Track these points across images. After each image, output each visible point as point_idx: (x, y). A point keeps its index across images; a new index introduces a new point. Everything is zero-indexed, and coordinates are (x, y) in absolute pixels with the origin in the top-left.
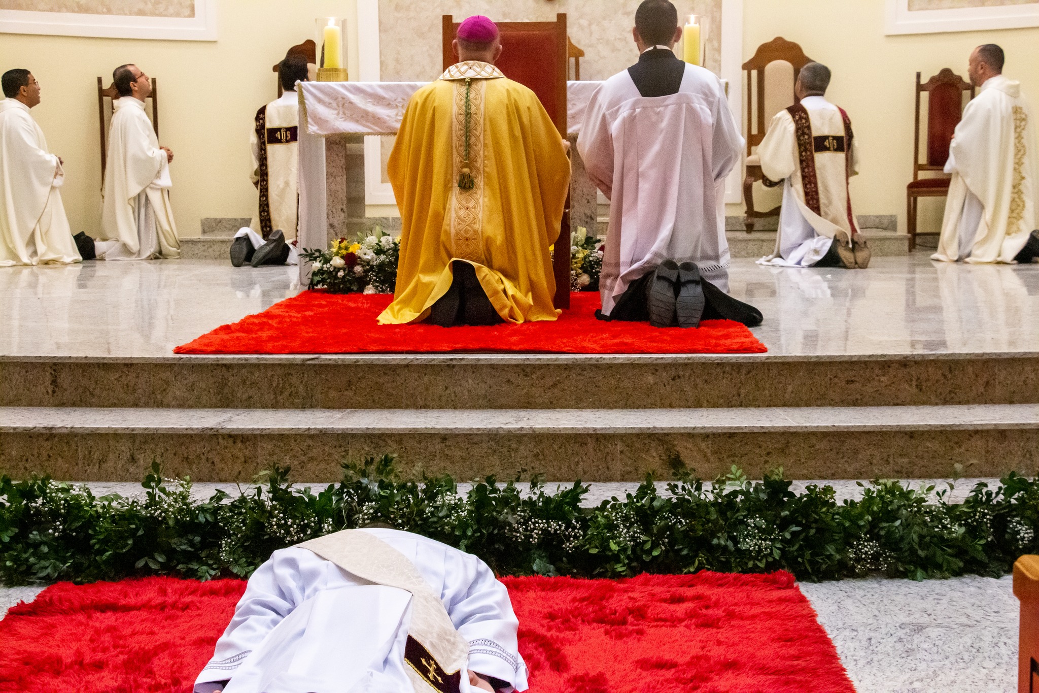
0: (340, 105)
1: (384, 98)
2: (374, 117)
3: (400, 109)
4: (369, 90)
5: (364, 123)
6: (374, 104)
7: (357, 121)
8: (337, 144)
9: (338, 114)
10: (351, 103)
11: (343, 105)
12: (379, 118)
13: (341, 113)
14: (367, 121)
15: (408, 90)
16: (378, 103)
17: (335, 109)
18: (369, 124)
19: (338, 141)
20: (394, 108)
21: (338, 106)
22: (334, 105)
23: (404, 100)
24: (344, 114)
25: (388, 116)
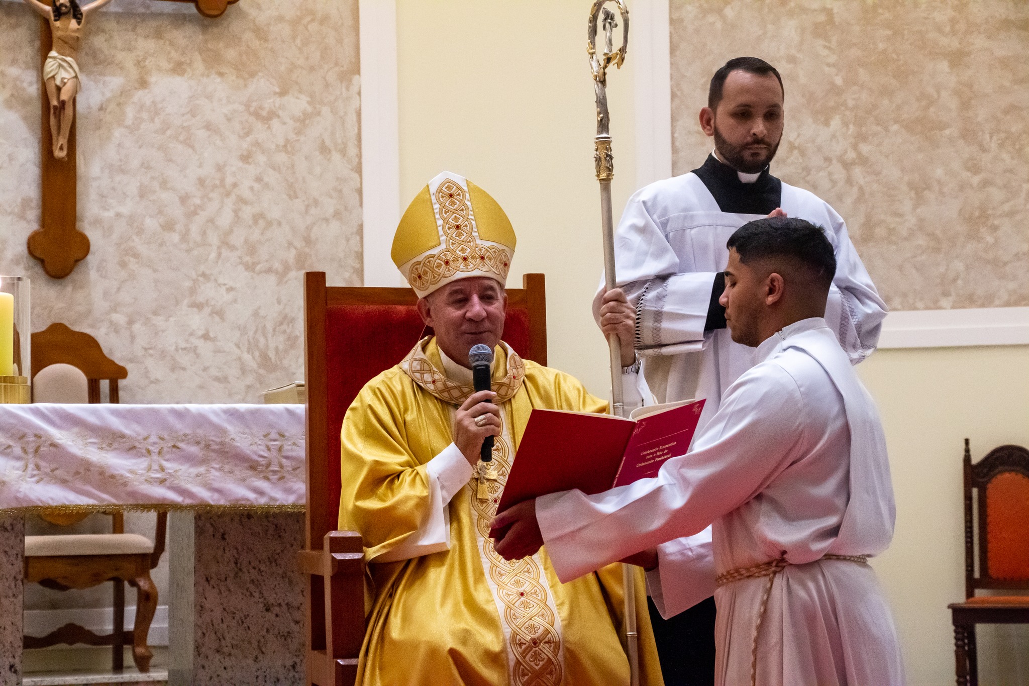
0: (31, 450)
1: (123, 436)
2: (102, 473)
3: (155, 457)
4: (92, 420)
5: (79, 485)
6: (101, 449)
7: (64, 482)
8: (6, 529)
9: (26, 468)
10: (54, 445)
11: (37, 450)
12: (112, 476)
13: (31, 466)
14: (87, 481)
15: (172, 420)
16: (110, 445)
17: (18, 458)
18: (89, 488)
19: (7, 524)
20: (143, 456)
21: (25, 452)
22: (17, 450)
23: (163, 439)
24: (38, 467)
25: (132, 472)
